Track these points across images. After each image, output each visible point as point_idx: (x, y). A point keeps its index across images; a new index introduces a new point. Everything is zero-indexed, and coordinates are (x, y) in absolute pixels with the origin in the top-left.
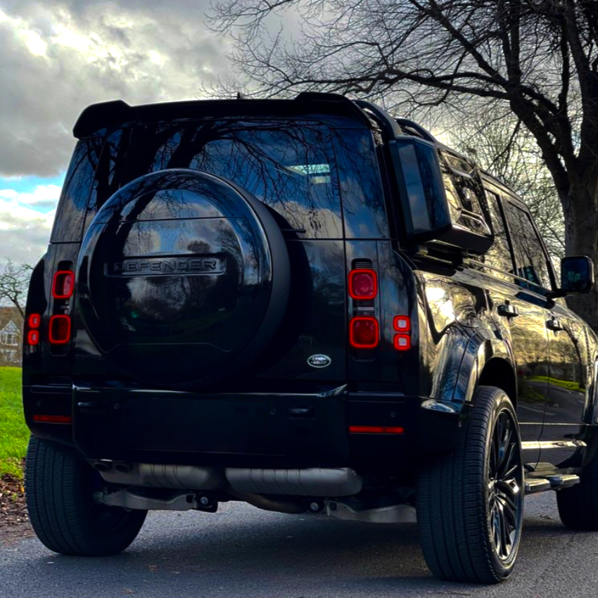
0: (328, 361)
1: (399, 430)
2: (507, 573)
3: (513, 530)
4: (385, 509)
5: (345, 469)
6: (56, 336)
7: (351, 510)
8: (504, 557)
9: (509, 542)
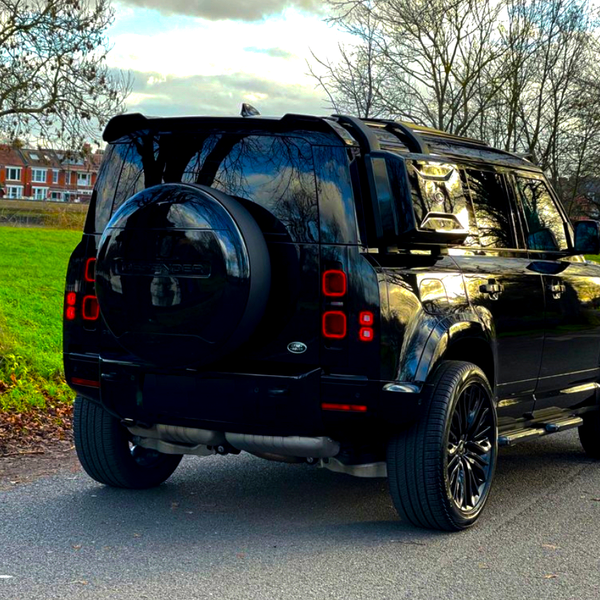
0: (304, 347)
1: (363, 408)
2: (470, 522)
3: (482, 483)
4: (366, 466)
5: (321, 438)
6: (89, 313)
7: (340, 463)
8: (469, 508)
9: (476, 493)
